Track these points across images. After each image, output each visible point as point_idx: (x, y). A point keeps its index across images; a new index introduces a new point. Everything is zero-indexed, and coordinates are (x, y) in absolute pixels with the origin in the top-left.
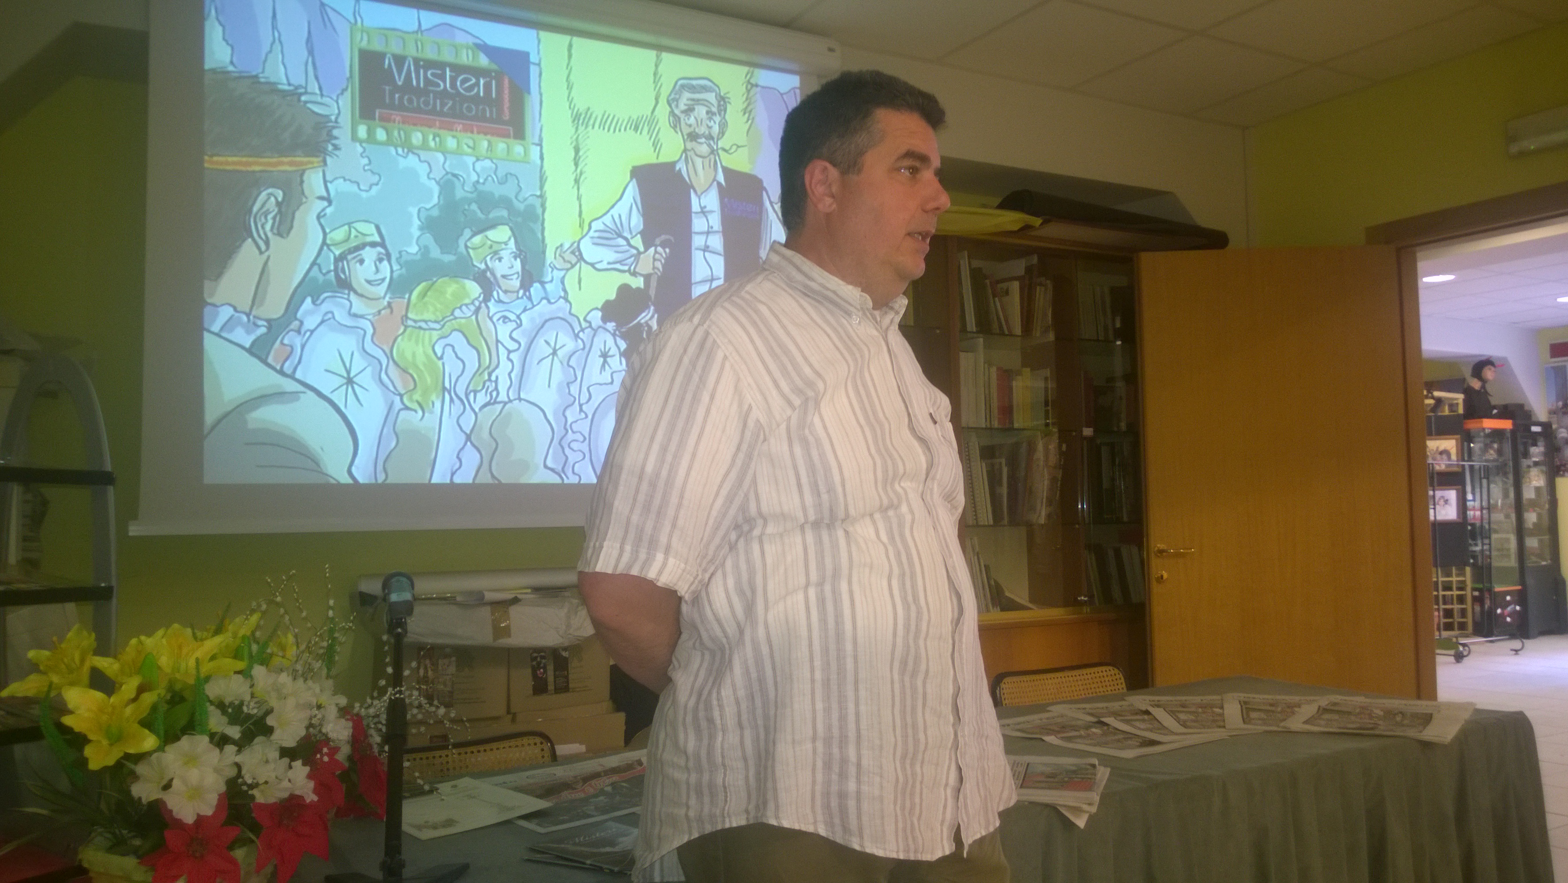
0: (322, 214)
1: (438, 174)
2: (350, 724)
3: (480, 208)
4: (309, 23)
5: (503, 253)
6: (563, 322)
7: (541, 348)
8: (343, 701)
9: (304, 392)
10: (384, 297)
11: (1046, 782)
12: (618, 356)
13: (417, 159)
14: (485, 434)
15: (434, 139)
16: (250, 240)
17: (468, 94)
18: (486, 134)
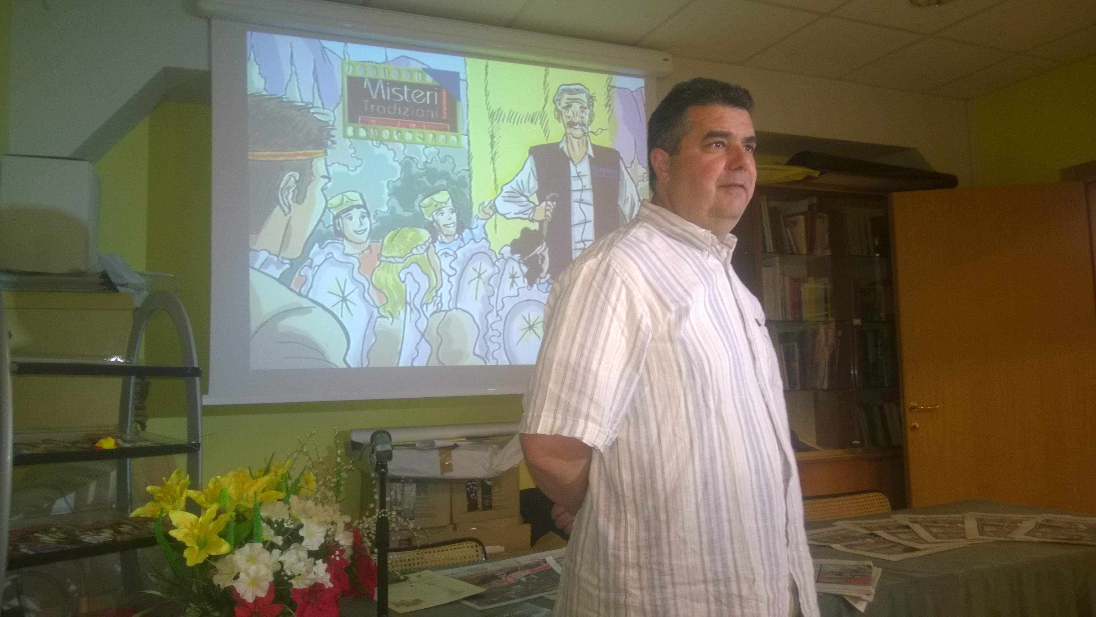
0: (325, 187)
1: (400, 157)
2: (352, 534)
3: (428, 179)
4: (315, 60)
5: (445, 210)
6: (484, 255)
7: (471, 273)
8: (348, 519)
9: (314, 307)
10: (366, 242)
11: (836, 578)
12: (521, 278)
13: (386, 148)
14: (434, 333)
15: (397, 134)
16: (278, 207)
17: (419, 103)
18: (431, 129)
